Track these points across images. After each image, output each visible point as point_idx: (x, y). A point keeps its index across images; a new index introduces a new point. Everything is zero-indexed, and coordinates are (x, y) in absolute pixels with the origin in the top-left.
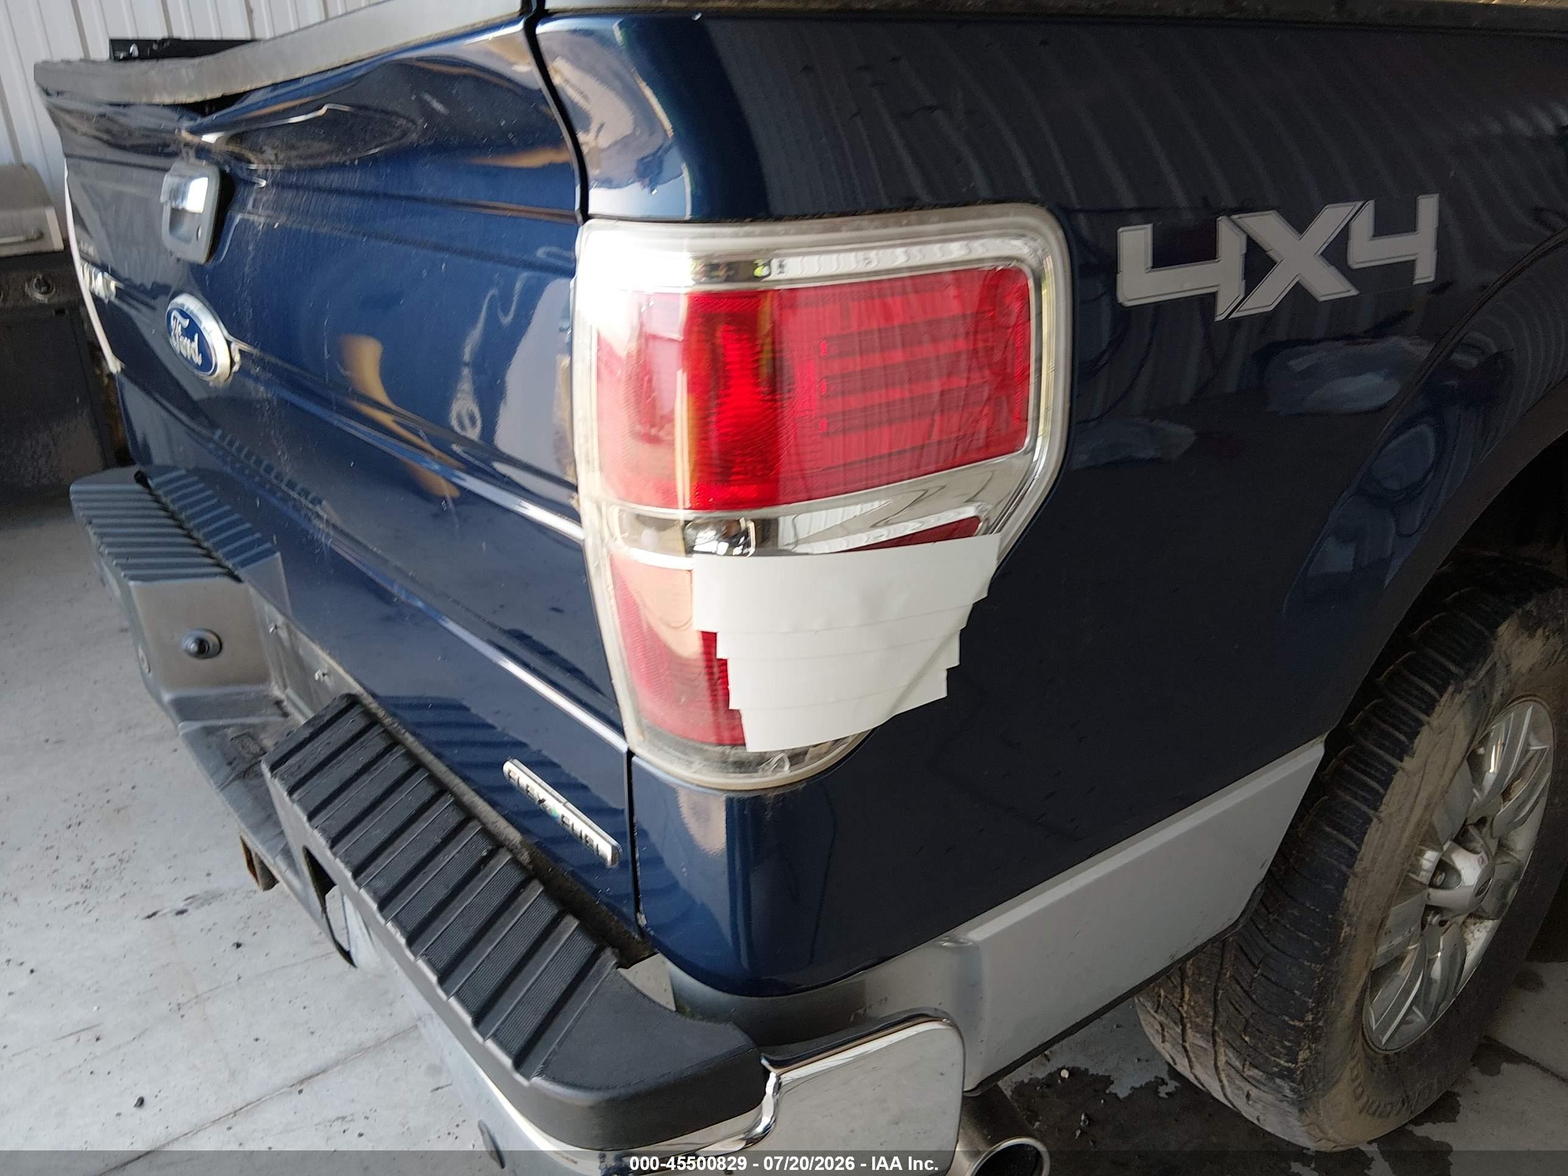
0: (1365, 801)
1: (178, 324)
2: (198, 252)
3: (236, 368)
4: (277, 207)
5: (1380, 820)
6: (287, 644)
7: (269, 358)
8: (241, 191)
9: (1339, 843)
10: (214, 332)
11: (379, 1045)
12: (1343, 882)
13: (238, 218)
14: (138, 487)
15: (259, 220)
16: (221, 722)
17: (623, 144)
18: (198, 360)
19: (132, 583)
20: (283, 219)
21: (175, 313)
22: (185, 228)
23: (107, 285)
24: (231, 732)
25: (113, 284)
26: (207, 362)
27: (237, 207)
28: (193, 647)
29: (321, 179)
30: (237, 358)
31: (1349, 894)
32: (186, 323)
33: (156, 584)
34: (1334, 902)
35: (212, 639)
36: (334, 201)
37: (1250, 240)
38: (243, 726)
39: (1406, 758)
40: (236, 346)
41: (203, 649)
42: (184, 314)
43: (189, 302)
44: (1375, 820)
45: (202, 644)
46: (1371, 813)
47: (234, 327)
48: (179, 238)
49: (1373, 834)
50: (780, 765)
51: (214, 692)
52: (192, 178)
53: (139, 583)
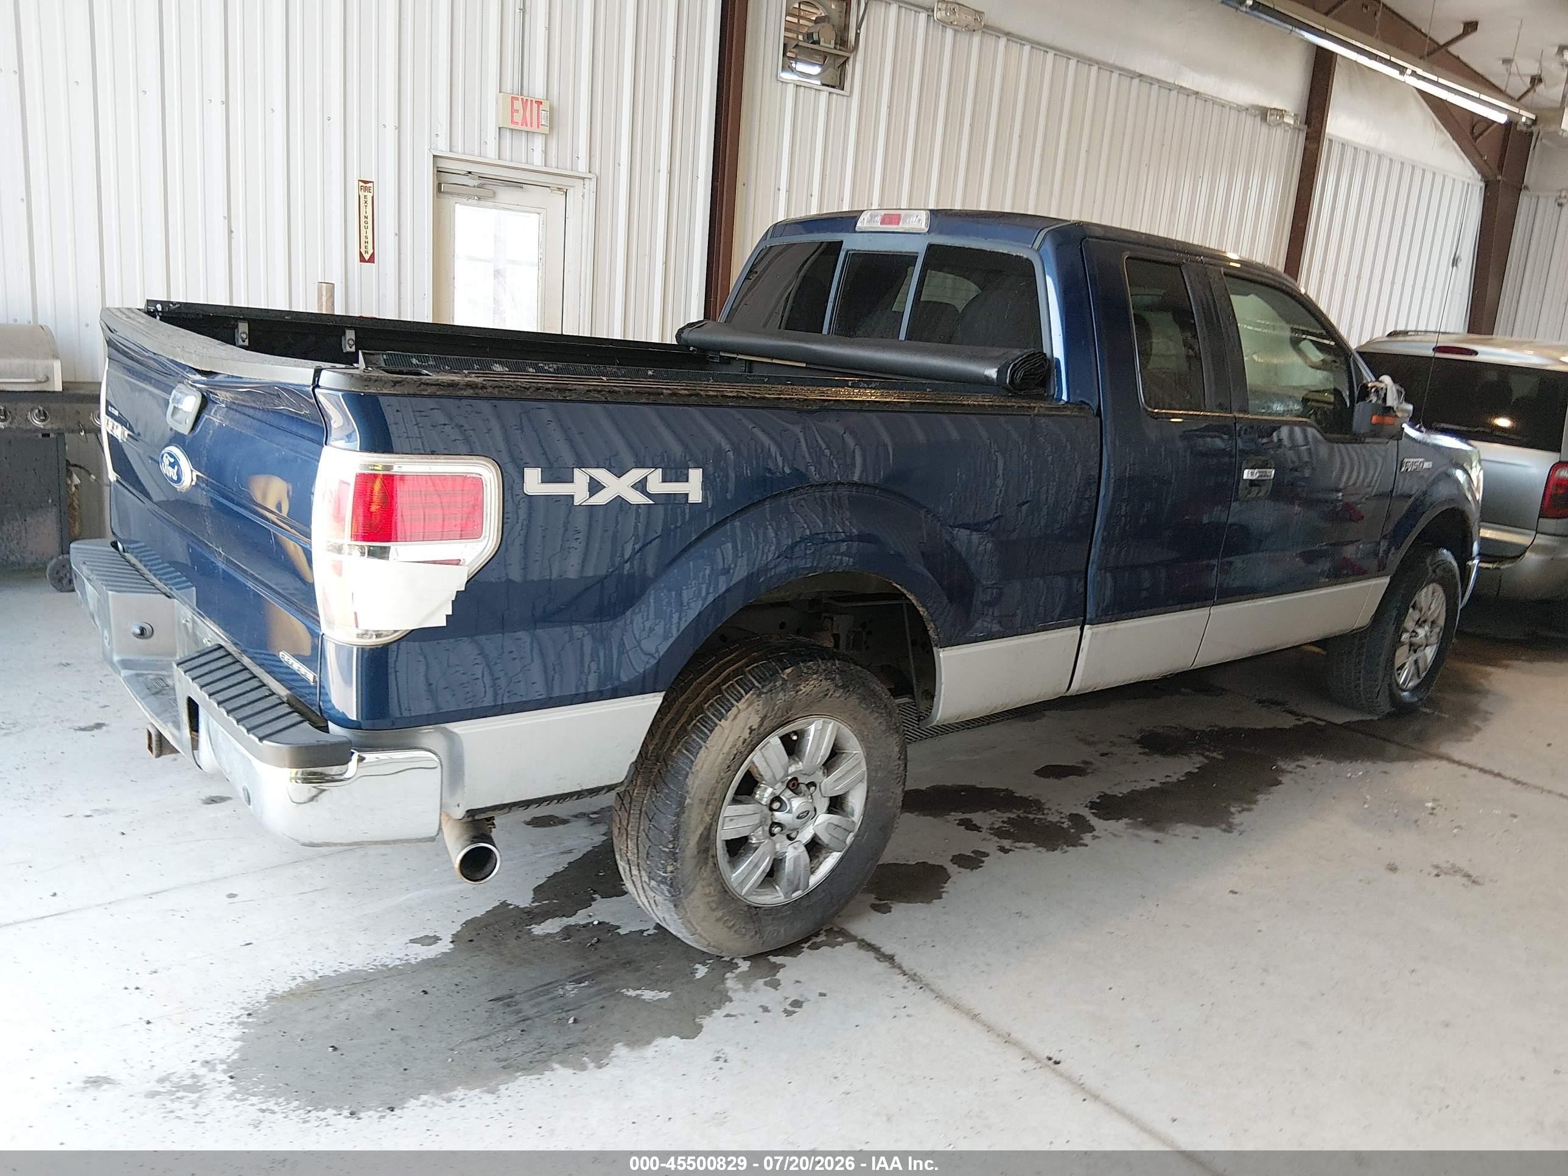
0: (701, 738)
1: (167, 460)
2: (185, 429)
3: (194, 483)
4: (226, 416)
5: (707, 748)
6: (190, 630)
7: (210, 480)
8: (210, 404)
9: (688, 757)
10: (185, 464)
11: (202, 883)
12: (686, 776)
13: (206, 416)
14: (113, 549)
15: (217, 421)
16: (145, 672)
17: (341, 428)
18: (175, 478)
19: (110, 593)
20: (227, 423)
21: (166, 455)
22: (178, 417)
23: (123, 433)
24: (151, 677)
25: (127, 432)
26: (179, 480)
27: (206, 412)
28: (138, 631)
29: (246, 411)
30: (195, 479)
31: (689, 781)
32: (172, 460)
33: (123, 594)
34: (683, 786)
35: (147, 627)
36: (249, 421)
37: (591, 478)
38: (158, 675)
39: (723, 720)
40: (196, 473)
41: (142, 633)
42: (171, 456)
43: (174, 450)
44: (704, 748)
45: (142, 630)
46: (703, 743)
47: (196, 465)
48: (177, 421)
49: (702, 753)
50: (371, 637)
51: (143, 658)
52: (187, 395)
53: (114, 593)
